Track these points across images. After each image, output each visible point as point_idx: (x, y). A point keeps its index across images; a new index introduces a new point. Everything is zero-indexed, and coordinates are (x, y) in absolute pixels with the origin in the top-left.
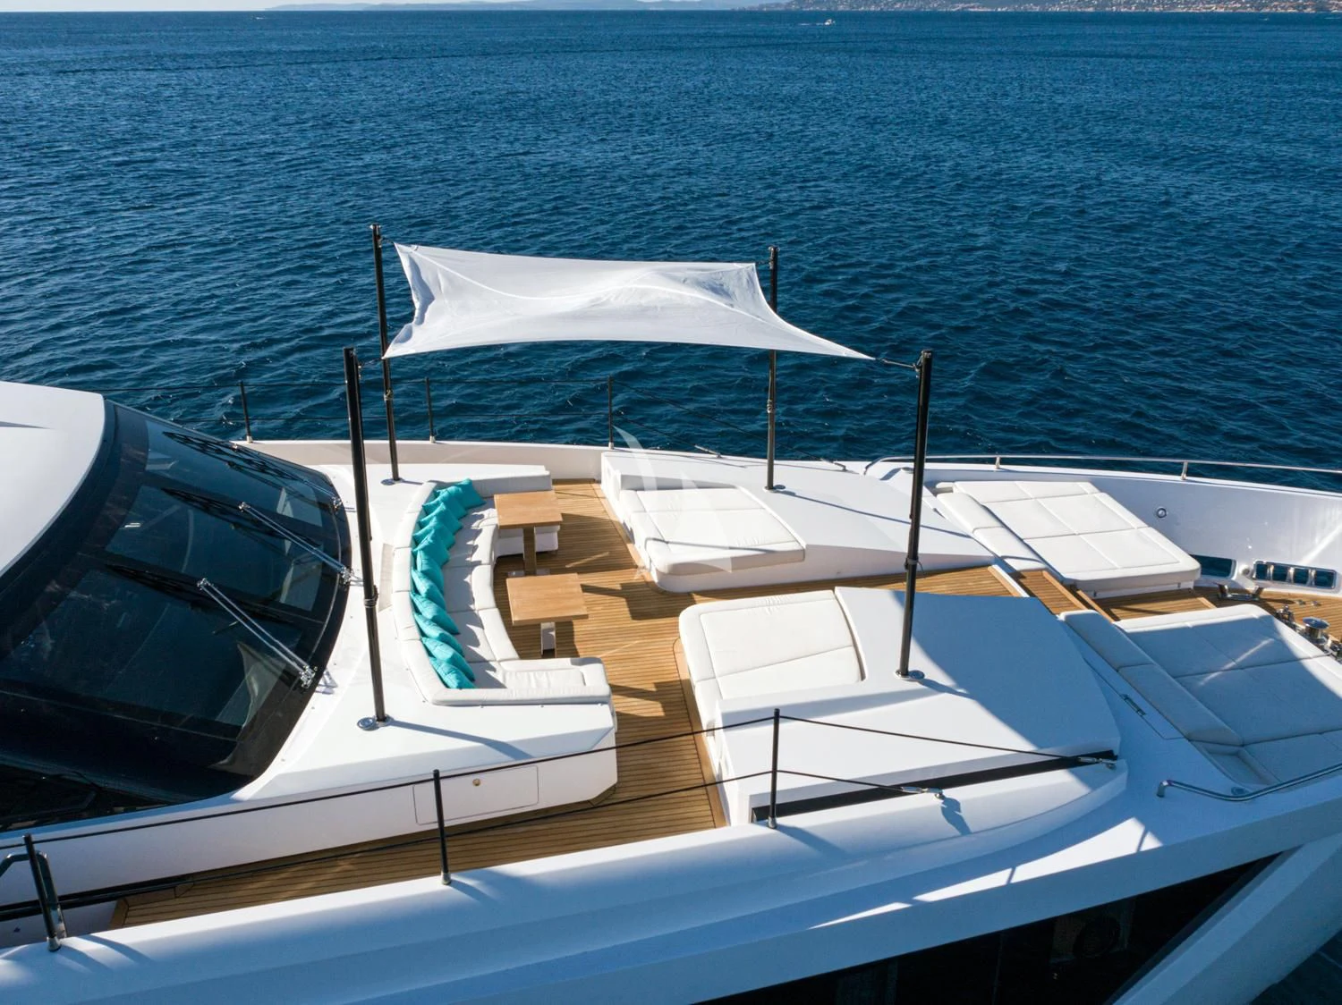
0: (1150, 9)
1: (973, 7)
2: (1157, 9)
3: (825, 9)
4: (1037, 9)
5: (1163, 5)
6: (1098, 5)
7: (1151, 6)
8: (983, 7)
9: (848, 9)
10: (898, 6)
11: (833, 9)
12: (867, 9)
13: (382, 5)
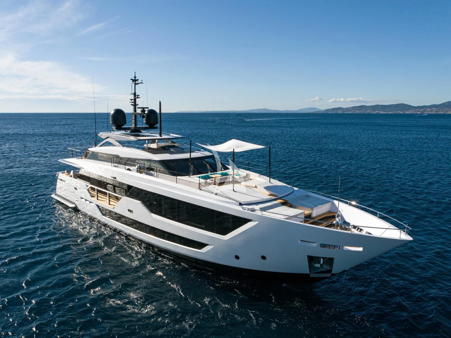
0: (439, 113)
1: (381, 112)
2: (441, 113)
3: (334, 113)
4: (402, 113)
5: (443, 111)
6: (422, 111)
7: (439, 112)
8: (384, 112)
9: (341, 113)
10: (357, 112)
11: (337, 113)
12: (347, 113)
13: (206, 111)
